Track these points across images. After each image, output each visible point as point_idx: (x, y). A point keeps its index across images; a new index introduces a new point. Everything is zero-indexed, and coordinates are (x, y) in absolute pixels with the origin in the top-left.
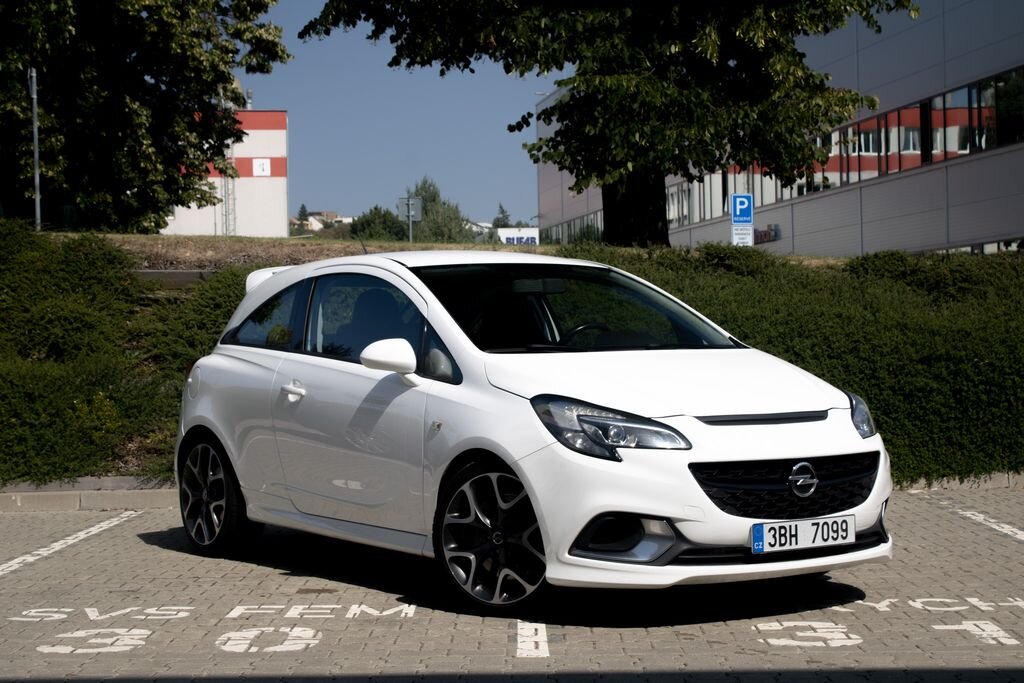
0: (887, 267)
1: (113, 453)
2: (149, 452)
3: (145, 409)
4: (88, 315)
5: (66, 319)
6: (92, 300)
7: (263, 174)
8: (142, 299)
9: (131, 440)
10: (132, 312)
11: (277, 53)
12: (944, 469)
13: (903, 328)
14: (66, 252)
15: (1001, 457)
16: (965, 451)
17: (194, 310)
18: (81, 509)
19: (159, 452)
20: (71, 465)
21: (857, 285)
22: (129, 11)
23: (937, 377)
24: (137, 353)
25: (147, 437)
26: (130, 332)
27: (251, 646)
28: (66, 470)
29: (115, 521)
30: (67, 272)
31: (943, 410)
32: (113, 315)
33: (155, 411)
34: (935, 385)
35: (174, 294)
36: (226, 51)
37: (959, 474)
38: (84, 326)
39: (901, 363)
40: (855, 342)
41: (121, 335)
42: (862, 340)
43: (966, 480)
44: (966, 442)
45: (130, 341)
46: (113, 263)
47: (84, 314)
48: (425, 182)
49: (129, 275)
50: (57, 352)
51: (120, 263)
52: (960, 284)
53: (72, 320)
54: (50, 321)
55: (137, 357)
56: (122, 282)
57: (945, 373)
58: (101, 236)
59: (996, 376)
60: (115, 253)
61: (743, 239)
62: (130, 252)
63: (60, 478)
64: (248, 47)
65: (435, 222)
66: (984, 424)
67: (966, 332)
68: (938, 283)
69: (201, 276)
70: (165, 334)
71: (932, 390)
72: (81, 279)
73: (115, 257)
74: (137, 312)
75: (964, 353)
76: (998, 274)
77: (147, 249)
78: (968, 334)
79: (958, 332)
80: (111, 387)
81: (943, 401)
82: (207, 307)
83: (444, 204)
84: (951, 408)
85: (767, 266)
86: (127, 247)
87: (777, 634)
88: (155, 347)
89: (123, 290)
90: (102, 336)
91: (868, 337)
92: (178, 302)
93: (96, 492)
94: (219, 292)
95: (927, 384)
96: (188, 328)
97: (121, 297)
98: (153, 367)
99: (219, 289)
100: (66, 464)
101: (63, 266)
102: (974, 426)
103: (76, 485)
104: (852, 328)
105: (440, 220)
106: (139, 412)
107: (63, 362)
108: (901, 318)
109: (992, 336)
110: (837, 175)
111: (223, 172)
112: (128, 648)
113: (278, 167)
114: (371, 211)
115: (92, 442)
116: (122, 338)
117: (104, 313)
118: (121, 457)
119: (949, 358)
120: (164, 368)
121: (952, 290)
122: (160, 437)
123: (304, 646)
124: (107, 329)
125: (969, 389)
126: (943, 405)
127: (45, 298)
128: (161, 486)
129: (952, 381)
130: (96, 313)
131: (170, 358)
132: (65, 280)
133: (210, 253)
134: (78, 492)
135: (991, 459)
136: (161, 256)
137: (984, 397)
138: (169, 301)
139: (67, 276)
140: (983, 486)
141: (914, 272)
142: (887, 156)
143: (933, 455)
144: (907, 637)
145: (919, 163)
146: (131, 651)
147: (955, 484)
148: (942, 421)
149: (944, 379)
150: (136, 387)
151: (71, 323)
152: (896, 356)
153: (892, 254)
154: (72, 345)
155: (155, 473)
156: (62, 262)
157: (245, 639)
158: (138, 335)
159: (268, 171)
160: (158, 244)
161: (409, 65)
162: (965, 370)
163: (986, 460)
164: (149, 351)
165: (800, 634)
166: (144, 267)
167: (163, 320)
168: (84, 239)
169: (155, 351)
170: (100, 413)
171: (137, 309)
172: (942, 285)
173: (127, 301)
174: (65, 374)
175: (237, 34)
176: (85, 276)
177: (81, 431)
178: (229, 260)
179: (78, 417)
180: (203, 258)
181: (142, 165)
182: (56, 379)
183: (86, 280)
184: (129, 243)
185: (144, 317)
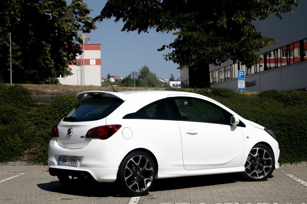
0: (271, 95)
1: (20, 154)
2: (31, 154)
3: (31, 140)
4: (15, 110)
5: (8, 111)
6: (17, 105)
7: (93, 64)
8: (33, 105)
9: (26, 150)
10: (30, 109)
11: (92, 26)
12: (285, 160)
13: (273, 114)
14: (10, 90)
15: (304, 156)
16: (292, 155)
17: (48, 109)
18: (8, 172)
19: (34, 154)
20: (6, 158)
21: (260, 101)
22: (41, 13)
23: (283, 131)
24: (30, 122)
25: (31, 149)
26: (28, 115)
28: (4, 159)
29: (17, 176)
30: (10, 96)
31: (285, 141)
32: (23, 110)
33: (34, 141)
34: (282, 133)
35: (43, 103)
36: (75, 26)
37: (290, 162)
38: (13, 114)
39: (271, 126)
40: (257, 119)
41: (25, 116)
42: (259, 118)
43: (292, 164)
44: (292, 151)
45: (28, 118)
46: (24, 93)
47: (13, 110)
48: (145, 67)
49: (29, 97)
50: (4, 122)
51: (26, 94)
52: (294, 101)
53: (10, 112)
54: (3, 112)
55: (29, 123)
56: (27, 100)
57: (286, 129)
58: (21, 85)
59: (302, 131)
60: (25, 90)
61: (241, 85)
62: (30, 90)
63: (2, 162)
64: (83, 24)
65: (148, 79)
66: (298, 146)
67: (294, 116)
68: (287, 100)
69: (52, 98)
70: (39, 116)
71: (281, 135)
72: (13, 99)
74: (31, 109)
75: (292, 123)
77: (36, 89)
78: (294, 117)
79: (291, 116)
80: (21, 133)
81: (285, 138)
82: (52, 107)
83: (151, 74)
84: (287, 140)
85: (232, 94)
86: (29, 88)
88: (36, 120)
89: (27, 102)
90: (19, 117)
91: (261, 118)
92: (44, 106)
93: (13, 166)
94: (57, 103)
95: (280, 133)
96: (46, 114)
97: (26, 104)
98: (35, 127)
99: (56, 102)
100: (4, 158)
101: (8, 95)
102: (295, 146)
103: (7, 164)
104: (256, 115)
105: (150, 79)
106: (29, 141)
107: (6, 125)
108: (273, 111)
109: (302, 117)
110: (274, 64)
111: (75, 64)
113: (98, 62)
114: (129, 76)
115: (13, 150)
116: (26, 117)
117: (20, 109)
118: (22, 155)
119: (287, 124)
120: (38, 127)
121: (291, 102)
122: (35, 149)
124: (21, 114)
125: (293, 134)
126: (285, 140)
127: (2, 105)
128: (34, 164)
129: (288, 132)
130: (18, 109)
131: (40, 124)
132: (9, 99)
133: (56, 90)
134: (7, 167)
135: (301, 157)
136: (40, 91)
137: (298, 137)
138: (41, 105)
139: (9, 97)
140: (298, 166)
141: (280, 96)
142: (290, 58)
143: (282, 155)
145: (300, 61)
147: (289, 165)
148: (285, 145)
149: (285, 131)
150: (28, 133)
151: (9, 113)
152: (270, 124)
153: (273, 91)
154: (9, 119)
155: (32, 161)
156: (8, 93)
158: (31, 116)
159: (95, 63)
160: (40, 88)
161: (128, 31)
162: (292, 128)
163: (299, 157)
164: (34, 121)
166: (35, 95)
167: (38, 111)
168: (16, 86)
169: (36, 122)
170: (16, 141)
171: (32, 108)
172: (288, 100)
173: (28, 106)
174: (6, 129)
175: (80, 20)
176: (15, 98)
177: (9, 147)
178: (62, 92)
179: (9, 143)
180: (54, 92)
181: (47, 62)
182: (3, 130)
183: (15, 99)
184: (31, 87)
185: (33, 111)
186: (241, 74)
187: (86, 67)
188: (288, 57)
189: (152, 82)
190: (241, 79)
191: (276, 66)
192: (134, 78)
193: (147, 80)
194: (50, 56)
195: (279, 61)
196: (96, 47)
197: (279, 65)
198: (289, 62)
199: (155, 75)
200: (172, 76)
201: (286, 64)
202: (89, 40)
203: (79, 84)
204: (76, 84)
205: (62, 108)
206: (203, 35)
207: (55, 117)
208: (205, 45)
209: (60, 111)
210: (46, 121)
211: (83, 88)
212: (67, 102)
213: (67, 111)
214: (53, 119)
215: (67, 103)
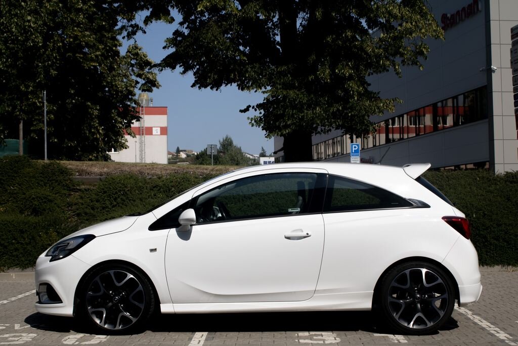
4: (50, 196)
5: (40, 198)
6: (53, 190)
7: (157, 134)
8: (74, 189)
10: (70, 195)
14: (43, 169)
17: (95, 194)
24: (70, 212)
26: (68, 203)
27: (77, 341)
30: (43, 178)
32: (61, 196)
35: (88, 187)
38: (48, 201)
41: (64, 204)
45: (68, 207)
46: (63, 174)
47: (48, 196)
48: (227, 138)
49: (69, 179)
50: (36, 212)
51: (66, 174)
53: (43, 198)
54: (33, 199)
55: (69, 214)
56: (66, 182)
58: (58, 162)
60: (63, 169)
62: (71, 169)
64: (143, 81)
65: (231, 154)
69: (100, 179)
70: (82, 204)
72: (48, 181)
73: (63, 171)
74: (72, 195)
76: (440, 180)
77: (79, 168)
82: (100, 193)
83: (235, 147)
86: (69, 167)
87: (305, 338)
88: (78, 210)
89: (66, 185)
90: (56, 205)
92: (89, 190)
96: (92, 202)
97: (65, 188)
98: (76, 218)
99: (106, 185)
101: (41, 175)
105: (233, 154)
107: (38, 216)
110: (399, 135)
112: (23, 342)
113: (164, 131)
114: (205, 149)
116: (65, 206)
117: (57, 195)
123: (99, 341)
124: (58, 202)
127: (33, 189)
130: (53, 195)
131: (83, 214)
132: (42, 181)
133: (105, 169)
136: (84, 171)
138: (85, 189)
142: (419, 127)
144: (360, 339)
145: (432, 130)
146: (24, 343)
151: (42, 200)
154: (42, 209)
156: (41, 173)
157: (76, 338)
158: (72, 205)
159: (159, 133)
160: (83, 166)
164: (75, 211)
165: (315, 338)
166: (76, 176)
167: (82, 198)
168: (51, 163)
169: (78, 212)
170: (51, 238)
173: (68, 190)
174: (37, 221)
176: (50, 179)
177: (42, 246)
178: (113, 172)
179: (42, 240)
180: (102, 171)
181: (93, 130)
182: (33, 223)
183: (51, 181)
184: (72, 165)
185: (75, 197)
186: (355, 147)
187: (147, 138)
188: (417, 126)
189: (236, 158)
190: (355, 154)
191: (402, 137)
192: (211, 153)
193: (230, 156)
194: (98, 123)
195: (406, 130)
196: (161, 110)
197: (405, 136)
198: (418, 133)
199: (240, 149)
200: (263, 150)
201: (414, 135)
202: (151, 101)
203: (138, 161)
204: (134, 161)
205: (113, 194)
206: (304, 95)
207: (104, 205)
208: (305, 107)
209: (110, 198)
210: (92, 211)
211: (142, 166)
212: (120, 185)
213: (121, 197)
214: (101, 209)
215: (121, 187)
